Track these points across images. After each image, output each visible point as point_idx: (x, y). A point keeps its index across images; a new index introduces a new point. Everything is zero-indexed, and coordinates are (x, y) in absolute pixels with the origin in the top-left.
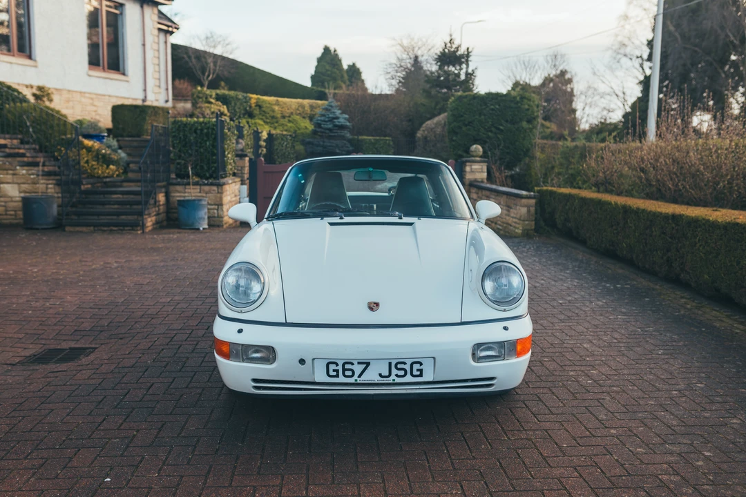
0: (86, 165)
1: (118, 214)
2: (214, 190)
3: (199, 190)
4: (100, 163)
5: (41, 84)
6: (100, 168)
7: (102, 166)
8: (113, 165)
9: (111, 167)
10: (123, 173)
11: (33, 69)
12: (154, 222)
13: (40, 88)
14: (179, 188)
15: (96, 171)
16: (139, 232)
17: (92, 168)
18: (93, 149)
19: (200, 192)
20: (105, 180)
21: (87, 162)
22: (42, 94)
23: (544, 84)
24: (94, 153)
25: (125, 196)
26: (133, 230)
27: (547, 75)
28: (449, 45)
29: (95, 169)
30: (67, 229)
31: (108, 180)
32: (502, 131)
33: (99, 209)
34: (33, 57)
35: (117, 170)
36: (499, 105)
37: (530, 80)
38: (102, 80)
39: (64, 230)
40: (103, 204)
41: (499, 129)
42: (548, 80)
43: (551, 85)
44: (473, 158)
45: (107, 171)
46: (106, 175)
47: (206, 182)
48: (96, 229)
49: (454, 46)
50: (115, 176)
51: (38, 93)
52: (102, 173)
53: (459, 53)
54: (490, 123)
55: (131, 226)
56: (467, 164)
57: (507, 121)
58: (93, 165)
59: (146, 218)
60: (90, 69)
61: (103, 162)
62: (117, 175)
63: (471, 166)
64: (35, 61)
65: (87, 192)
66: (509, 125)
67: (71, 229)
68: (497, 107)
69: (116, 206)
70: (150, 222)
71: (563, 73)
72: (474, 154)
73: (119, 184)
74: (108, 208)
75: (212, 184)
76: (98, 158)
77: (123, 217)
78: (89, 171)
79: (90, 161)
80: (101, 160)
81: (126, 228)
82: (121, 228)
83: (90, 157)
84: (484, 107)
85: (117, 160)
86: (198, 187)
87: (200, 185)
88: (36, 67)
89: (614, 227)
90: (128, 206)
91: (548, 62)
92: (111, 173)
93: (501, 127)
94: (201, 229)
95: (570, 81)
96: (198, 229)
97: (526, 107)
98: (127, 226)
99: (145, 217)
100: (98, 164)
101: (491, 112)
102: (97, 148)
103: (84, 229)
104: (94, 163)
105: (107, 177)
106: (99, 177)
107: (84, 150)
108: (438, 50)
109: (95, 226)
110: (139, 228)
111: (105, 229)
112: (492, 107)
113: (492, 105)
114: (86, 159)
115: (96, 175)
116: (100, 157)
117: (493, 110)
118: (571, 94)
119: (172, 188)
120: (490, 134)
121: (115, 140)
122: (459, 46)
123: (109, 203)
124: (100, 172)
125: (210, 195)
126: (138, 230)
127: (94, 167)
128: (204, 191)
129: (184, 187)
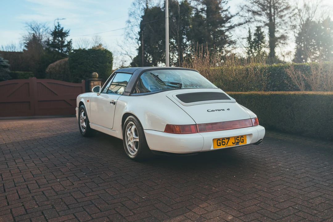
28: (58, 27)
32: (98, 67)
36: (96, 55)
41: (96, 66)
44: (94, 79)
49: (60, 28)
53: (64, 31)
54: (92, 63)
56: (92, 81)
57: (100, 62)
63: (94, 82)
66: (101, 64)
72: (95, 77)
84: (89, 56)
93: (98, 65)
97: (108, 56)
101: (92, 58)
108: (53, 29)
112: (93, 56)
120: (92, 68)
122: (63, 28)
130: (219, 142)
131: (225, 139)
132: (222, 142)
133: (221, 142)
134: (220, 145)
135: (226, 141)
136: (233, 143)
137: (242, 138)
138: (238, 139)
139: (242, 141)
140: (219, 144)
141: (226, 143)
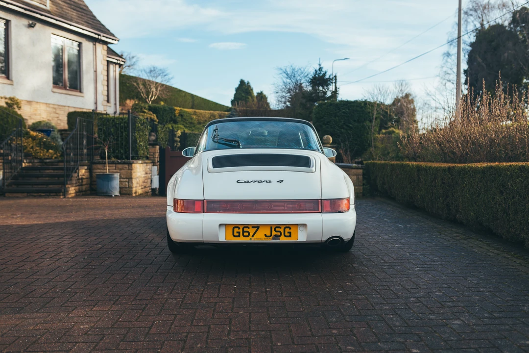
0: (31, 150)
1: (47, 184)
2: (126, 168)
3: (114, 168)
4: (42, 148)
5: (12, 96)
6: (42, 152)
7: (43, 150)
8: (52, 150)
9: (50, 151)
10: (60, 156)
11: (10, 86)
12: (77, 190)
13: (11, 99)
14: (99, 166)
15: (39, 154)
16: (62, 197)
17: (36, 153)
18: (37, 138)
19: (115, 169)
20: (45, 161)
21: (32, 148)
22: (12, 102)
23: (394, 104)
24: (38, 141)
25: (55, 171)
26: (57, 196)
27: (395, 97)
29: (38, 152)
30: (7, 195)
31: (48, 161)
32: (351, 128)
33: (34, 180)
34: (10, 78)
35: (55, 154)
36: (349, 109)
37: (384, 100)
38: (63, 95)
39: (5, 196)
40: (38, 177)
41: (349, 127)
42: (397, 101)
43: (399, 104)
44: (325, 145)
45: (47, 154)
46: (46, 157)
47: (120, 161)
48: (29, 195)
50: (53, 158)
51: (9, 102)
52: (44, 155)
54: (343, 122)
55: (56, 193)
57: (355, 121)
58: (37, 150)
59: (69, 187)
60: (54, 87)
61: (44, 148)
62: (55, 158)
64: (12, 80)
65: (26, 168)
66: (356, 124)
67: (10, 195)
68: (347, 110)
69: (47, 179)
70: (72, 190)
71: (407, 96)
72: (326, 142)
73: (56, 164)
74: (41, 180)
75: (124, 163)
76: (41, 144)
77: (51, 186)
78: (33, 154)
79: (34, 147)
80: (42, 146)
81: (51, 194)
82: (48, 194)
83: (35, 143)
84: (338, 111)
85: (55, 146)
86: (114, 165)
87: (116, 164)
88: (12, 85)
89: (412, 184)
90: (56, 179)
91: (396, 88)
92: (50, 156)
93: (351, 125)
94: (113, 196)
95: (412, 101)
96: (111, 196)
98: (52, 193)
99: (67, 186)
100: (40, 149)
101: (343, 114)
102: (40, 137)
103: (19, 195)
104: (37, 148)
105: (47, 159)
106: (41, 159)
107: (30, 139)
109: (28, 193)
110: (61, 194)
111: (35, 195)
112: (344, 111)
113: (343, 109)
114: (31, 145)
115: (39, 157)
116: (42, 143)
117: (344, 113)
118: (414, 110)
119: (94, 166)
120: (342, 130)
121: (59, 133)
123: (42, 176)
124: (41, 155)
125: (123, 171)
126: (60, 196)
127: (38, 151)
128: (118, 168)
129: (103, 165)
130: (236, 230)
131: (249, 228)
132: (244, 232)
133: (241, 231)
134: (239, 236)
135: (252, 231)
136: (265, 235)
137: (287, 230)
138: (277, 229)
139: (287, 234)
140: (236, 234)
141: (251, 234)
